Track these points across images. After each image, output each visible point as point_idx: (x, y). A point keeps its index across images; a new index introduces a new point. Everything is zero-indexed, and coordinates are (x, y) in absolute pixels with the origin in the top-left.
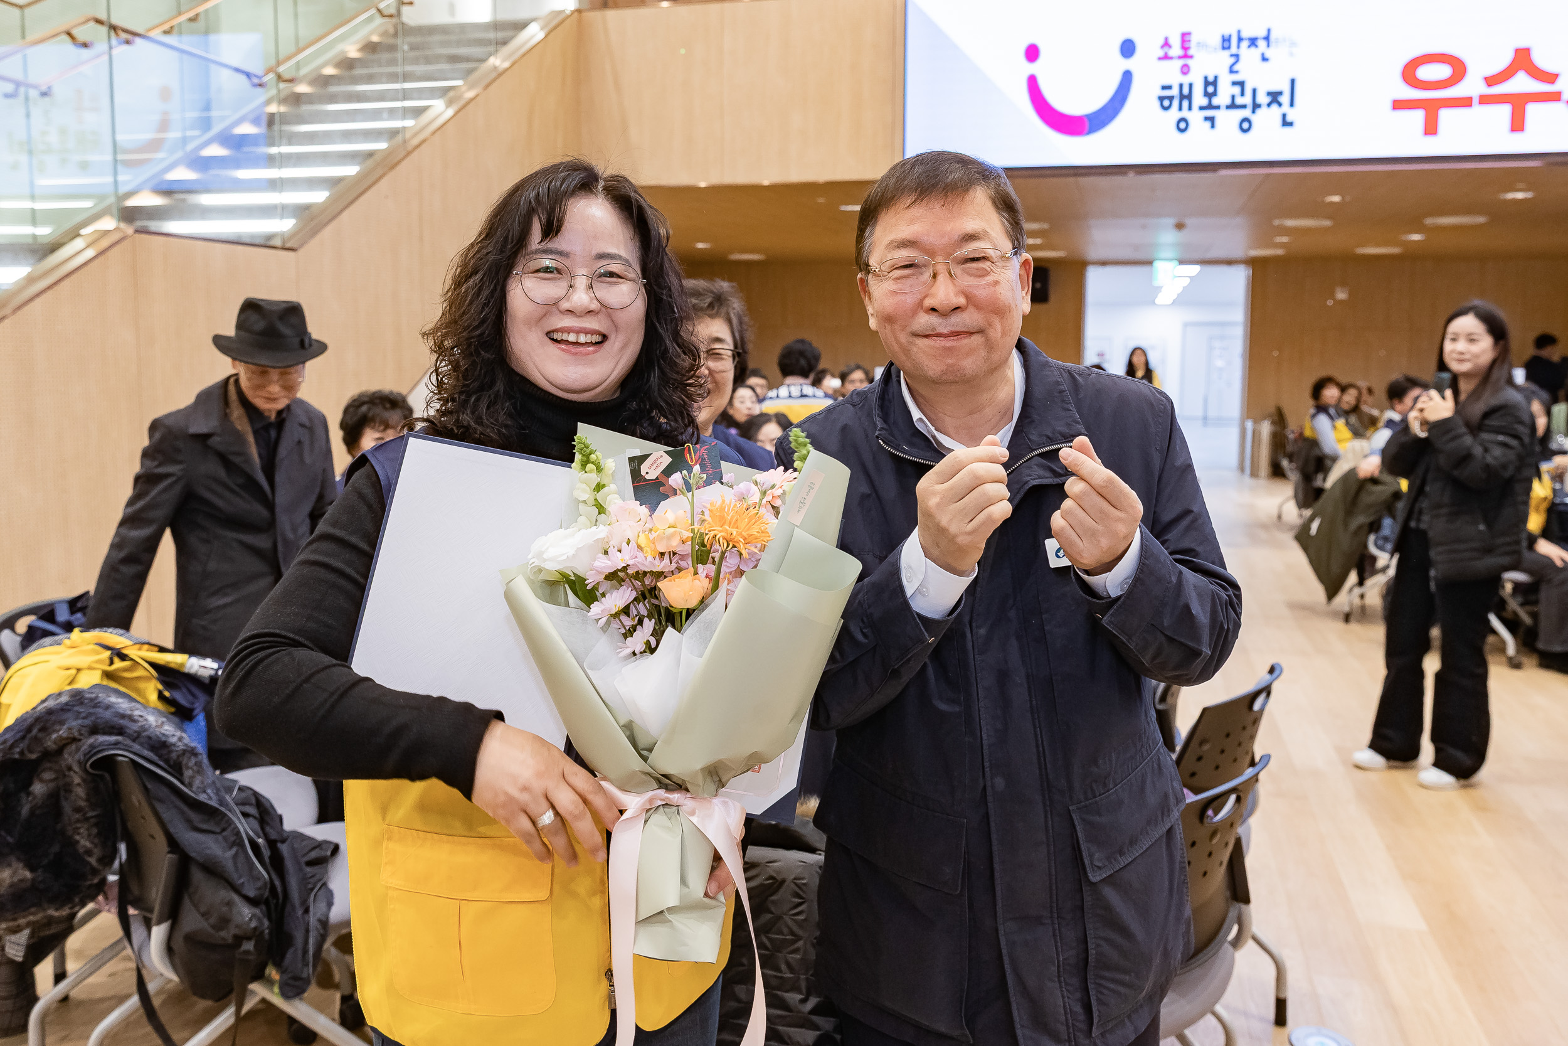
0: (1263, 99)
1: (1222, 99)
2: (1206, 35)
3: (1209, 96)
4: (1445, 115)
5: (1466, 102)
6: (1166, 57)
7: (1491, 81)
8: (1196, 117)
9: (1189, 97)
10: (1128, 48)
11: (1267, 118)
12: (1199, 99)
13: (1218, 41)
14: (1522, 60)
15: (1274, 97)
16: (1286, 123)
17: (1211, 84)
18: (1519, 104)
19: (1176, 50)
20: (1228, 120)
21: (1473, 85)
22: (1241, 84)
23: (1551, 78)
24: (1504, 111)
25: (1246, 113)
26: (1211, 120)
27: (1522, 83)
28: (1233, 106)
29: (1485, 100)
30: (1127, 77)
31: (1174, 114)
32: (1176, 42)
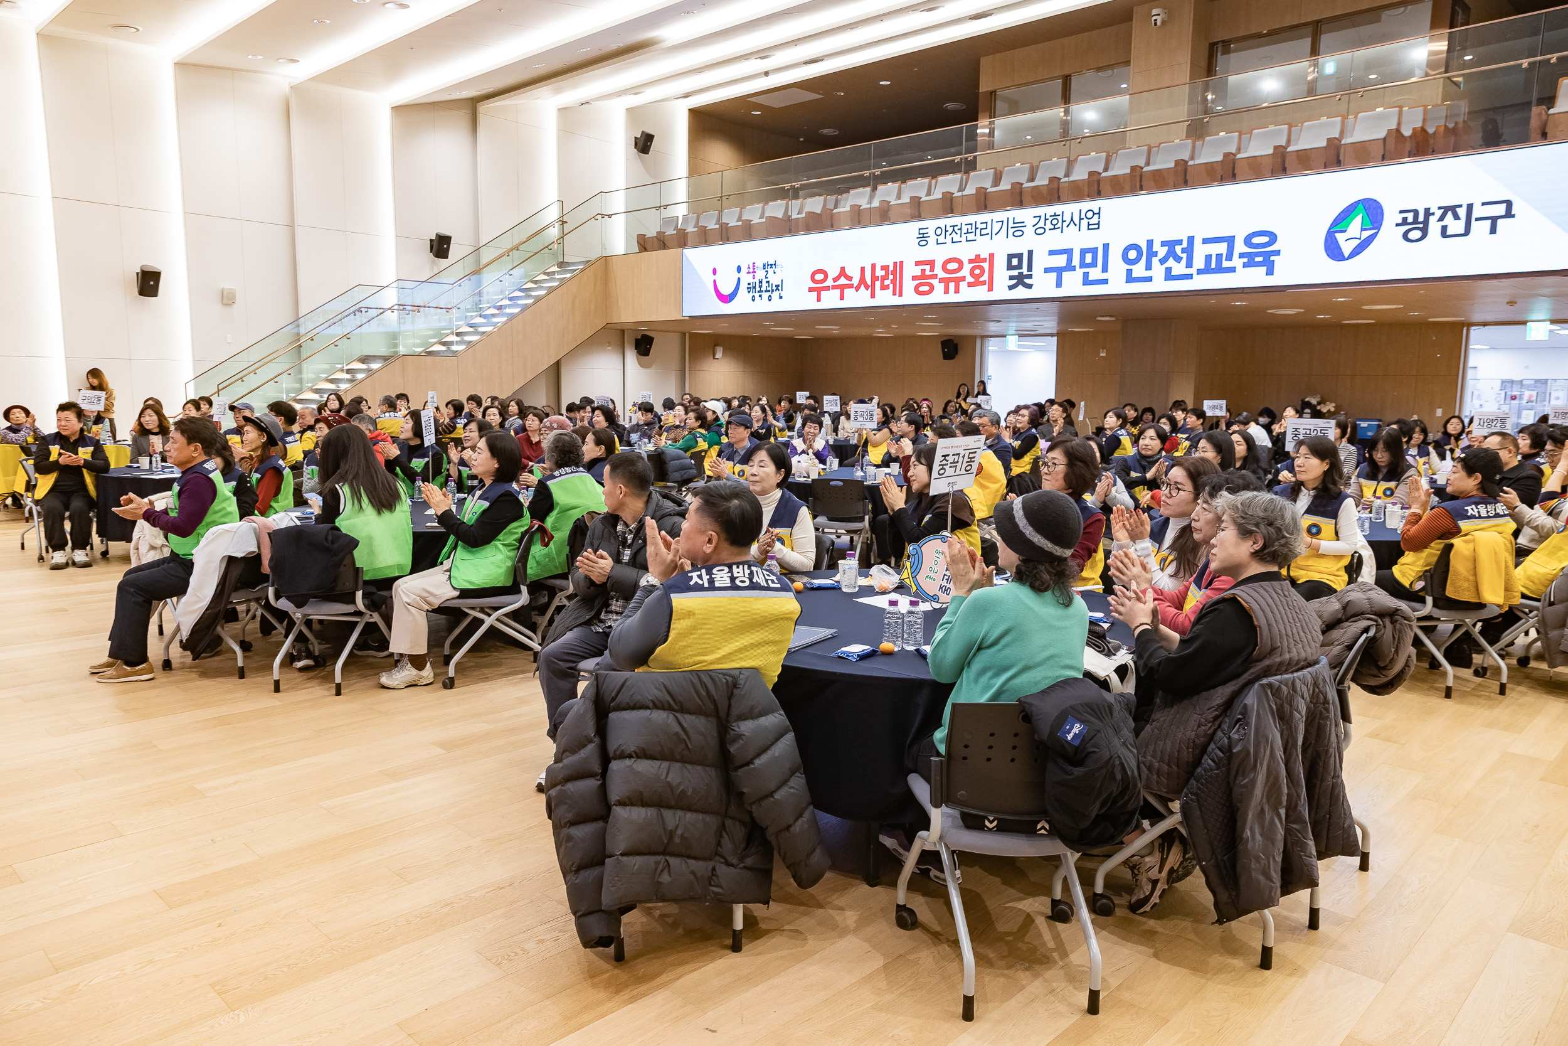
0: (774, 288)
1: (763, 289)
2: (759, 264)
3: (760, 287)
4: (823, 293)
5: (827, 289)
6: (749, 273)
7: (835, 280)
8: (757, 295)
9: (754, 288)
10: (739, 269)
11: (775, 295)
12: (758, 289)
13: (762, 266)
14: (842, 272)
15: (777, 286)
16: (781, 297)
17: (761, 282)
18: (842, 288)
19: (751, 270)
20: (765, 295)
21: (829, 282)
22: (768, 282)
23: (850, 278)
24: (838, 291)
25: (770, 293)
26: (760, 296)
27: (843, 281)
28: (767, 291)
29: (834, 287)
30: (739, 279)
31: (751, 294)
32: (751, 266)
